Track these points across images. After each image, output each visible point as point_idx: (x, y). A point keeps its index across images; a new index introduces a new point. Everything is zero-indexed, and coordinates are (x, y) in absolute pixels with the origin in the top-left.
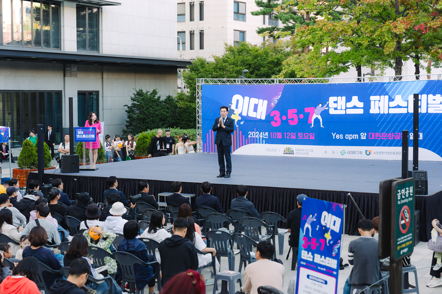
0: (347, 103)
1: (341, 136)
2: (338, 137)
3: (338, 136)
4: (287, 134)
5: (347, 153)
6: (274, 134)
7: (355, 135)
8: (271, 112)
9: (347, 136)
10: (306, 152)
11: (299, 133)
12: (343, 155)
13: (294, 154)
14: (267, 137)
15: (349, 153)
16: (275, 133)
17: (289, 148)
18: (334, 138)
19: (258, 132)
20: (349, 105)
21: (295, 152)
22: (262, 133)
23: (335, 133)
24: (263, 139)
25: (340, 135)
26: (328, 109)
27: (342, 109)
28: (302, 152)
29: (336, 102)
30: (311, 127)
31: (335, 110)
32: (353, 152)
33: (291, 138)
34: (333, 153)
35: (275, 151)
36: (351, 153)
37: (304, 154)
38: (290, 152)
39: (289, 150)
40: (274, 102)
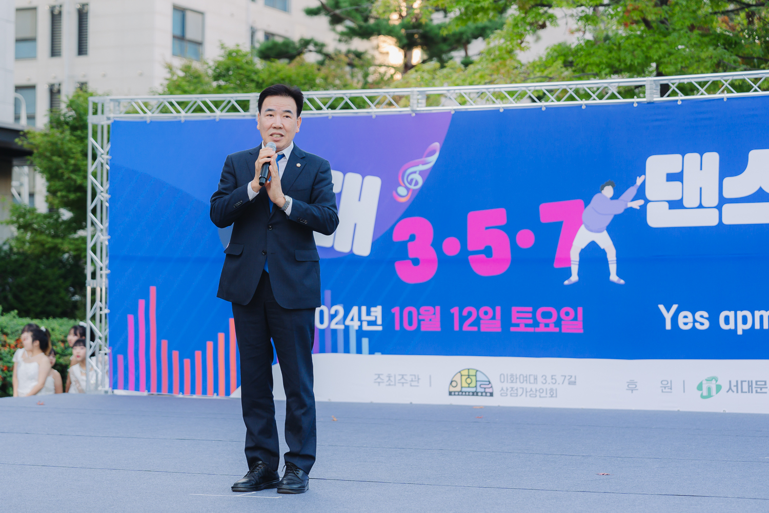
0: (727, 181)
1: (702, 316)
2: (686, 324)
3: (686, 317)
4: (465, 313)
5: (725, 387)
6: (410, 313)
7: (763, 312)
8: (395, 224)
9: (727, 319)
10: (544, 387)
11: (515, 310)
12: (709, 395)
14: (380, 328)
15: (736, 387)
16: (413, 309)
17: (472, 373)
18: (668, 326)
19: (340, 308)
20: (735, 186)
21: (497, 387)
22: (355, 310)
23: (675, 307)
24: (361, 333)
25: (698, 314)
26: (644, 208)
27: (704, 204)
28: (528, 386)
29: (675, 177)
30: (566, 282)
31: (670, 208)
32: (754, 385)
33: (479, 328)
34: (667, 390)
35: (413, 384)
36: (744, 391)
37: (538, 394)
38: (476, 387)
39: (473, 378)
40: (410, 183)
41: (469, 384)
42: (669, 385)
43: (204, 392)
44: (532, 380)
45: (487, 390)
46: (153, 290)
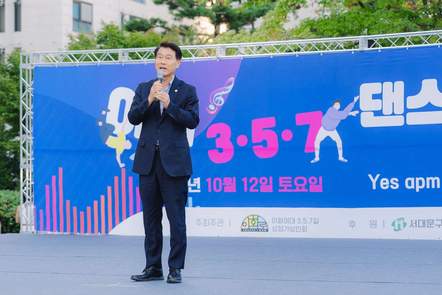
0: (409, 98)
1: (394, 181)
2: (385, 186)
3: (385, 182)
4: (251, 181)
5: (409, 224)
6: (217, 182)
7: (431, 178)
8: (208, 127)
9: (410, 182)
10: (299, 225)
11: (281, 178)
12: (399, 229)
13: (267, 230)
14: (199, 191)
15: (415, 224)
16: (219, 179)
17: (255, 217)
18: (374, 188)
20: (414, 102)
21: (270, 226)
23: (378, 176)
25: (392, 180)
26: (359, 116)
27: (395, 113)
28: (289, 225)
29: (378, 96)
30: (312, 162)
31: (375, 115)
32: (426, 222)
33: (259, 190)
34: (373, 226)
35: (220, 224)
36: (420, 226)
37: (295, 229)
38: (258, 226)
39: (256, 221)
40: (217, 102)
41: (253, 224)
42: (375, 223)
43: (93, 231)
44: (292, 221)
45: (264, 228)
46: (61, 170)
